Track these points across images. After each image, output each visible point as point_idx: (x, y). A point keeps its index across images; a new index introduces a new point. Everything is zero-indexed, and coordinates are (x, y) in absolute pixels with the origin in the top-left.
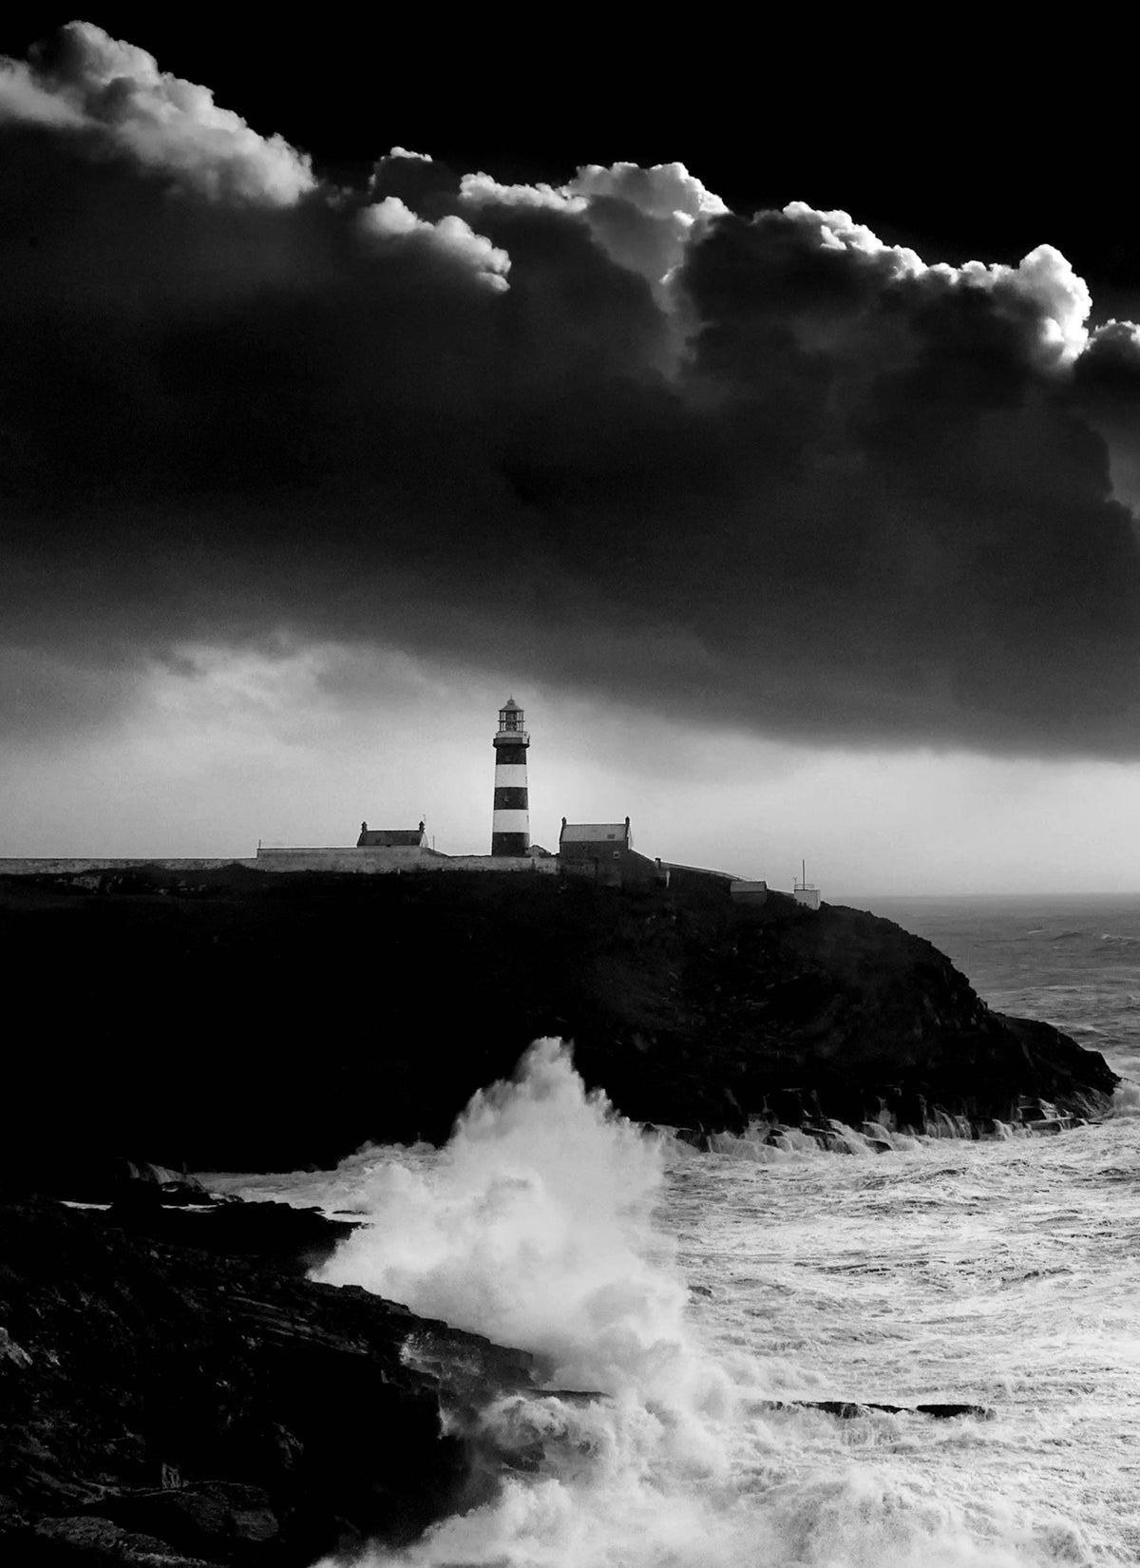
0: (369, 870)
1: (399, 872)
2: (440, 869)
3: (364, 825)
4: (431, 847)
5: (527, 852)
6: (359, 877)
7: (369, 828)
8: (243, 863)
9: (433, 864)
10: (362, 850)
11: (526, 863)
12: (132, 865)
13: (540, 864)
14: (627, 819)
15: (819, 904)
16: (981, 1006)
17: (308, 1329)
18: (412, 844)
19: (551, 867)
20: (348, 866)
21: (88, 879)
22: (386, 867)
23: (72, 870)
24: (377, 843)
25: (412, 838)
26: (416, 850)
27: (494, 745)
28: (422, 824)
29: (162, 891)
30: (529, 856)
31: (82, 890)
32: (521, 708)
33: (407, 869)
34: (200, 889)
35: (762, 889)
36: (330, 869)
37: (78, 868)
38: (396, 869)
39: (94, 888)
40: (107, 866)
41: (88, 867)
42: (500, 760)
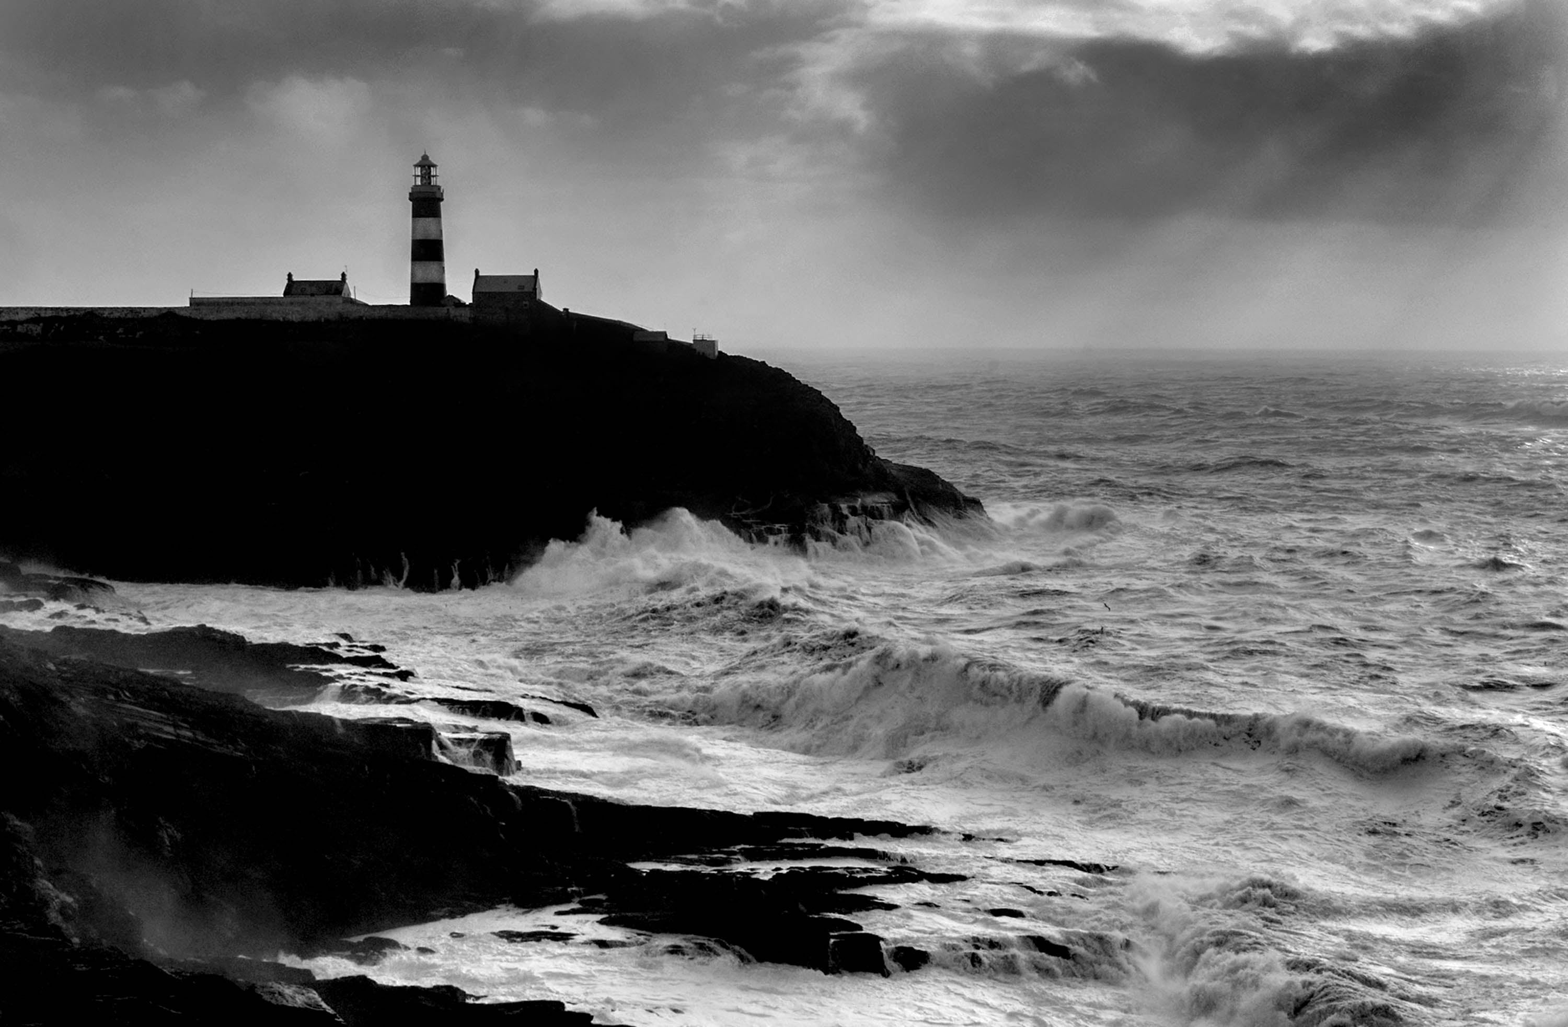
0: (295, 318)
1: (323, 320)
2: (361, 317)
3: (290, 275)
4: (353, 297)
5: (442, 302)
6: (287, 324)
7: (295, 279)
8: (177, 311)
9: (355, 313)
10: (289, 299)
11: (441, 312)
12: (72, 313)
13: (453, 312)
14: (536, 271)
15: (717, 353)
16: (868, 452)
17: (189, 734)
18: (334, 294)
19: (466, 315)
20: (276, 314)
21: (31, 326)
22: (311, 316)
23: (17, 318)
24: (303, 293)
25: (336, 288)
26: (338, 300)
27: (410, 199)
28: (343, 275)
29: (101, 338)
30: (444, 306)
31: (26, 336)
32: (435, 163)
33: (331, 317)
34: (137, 336)
35: (662, 339)
36: (258, 316)
37: (22, 316)
38: (320, 318)
39: (38, 334)
40: (49, 314)
41: (31, 315)
42: (416, 214)
